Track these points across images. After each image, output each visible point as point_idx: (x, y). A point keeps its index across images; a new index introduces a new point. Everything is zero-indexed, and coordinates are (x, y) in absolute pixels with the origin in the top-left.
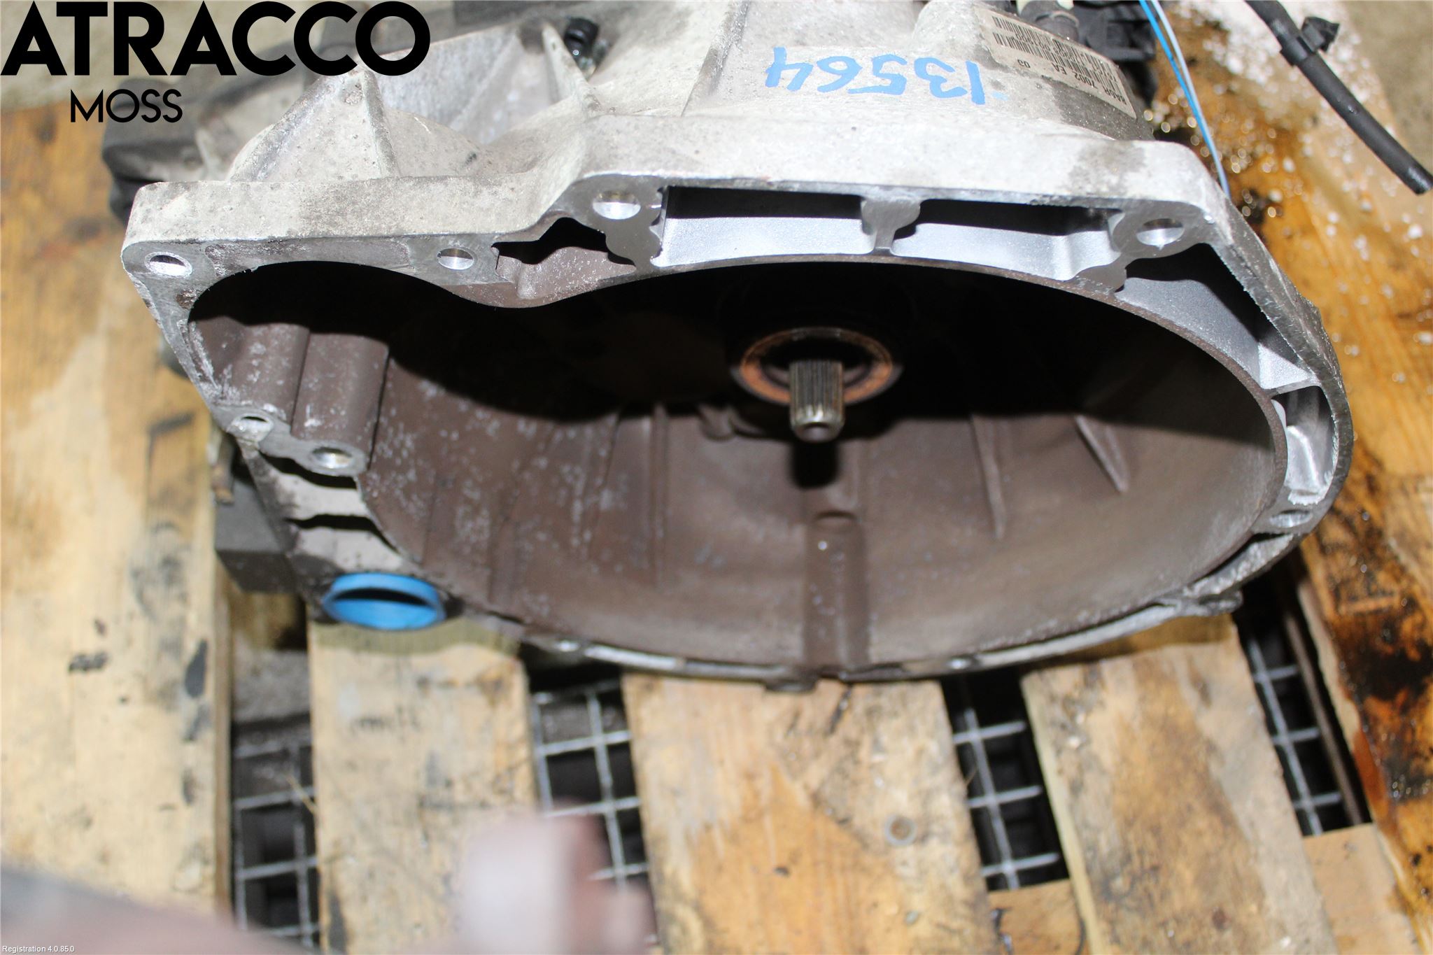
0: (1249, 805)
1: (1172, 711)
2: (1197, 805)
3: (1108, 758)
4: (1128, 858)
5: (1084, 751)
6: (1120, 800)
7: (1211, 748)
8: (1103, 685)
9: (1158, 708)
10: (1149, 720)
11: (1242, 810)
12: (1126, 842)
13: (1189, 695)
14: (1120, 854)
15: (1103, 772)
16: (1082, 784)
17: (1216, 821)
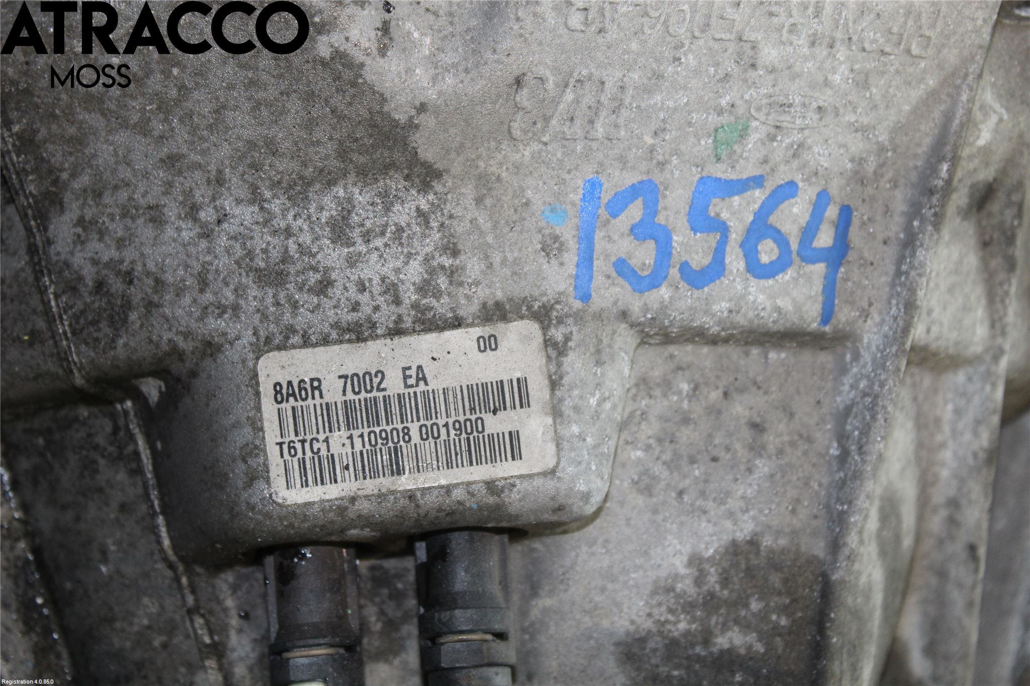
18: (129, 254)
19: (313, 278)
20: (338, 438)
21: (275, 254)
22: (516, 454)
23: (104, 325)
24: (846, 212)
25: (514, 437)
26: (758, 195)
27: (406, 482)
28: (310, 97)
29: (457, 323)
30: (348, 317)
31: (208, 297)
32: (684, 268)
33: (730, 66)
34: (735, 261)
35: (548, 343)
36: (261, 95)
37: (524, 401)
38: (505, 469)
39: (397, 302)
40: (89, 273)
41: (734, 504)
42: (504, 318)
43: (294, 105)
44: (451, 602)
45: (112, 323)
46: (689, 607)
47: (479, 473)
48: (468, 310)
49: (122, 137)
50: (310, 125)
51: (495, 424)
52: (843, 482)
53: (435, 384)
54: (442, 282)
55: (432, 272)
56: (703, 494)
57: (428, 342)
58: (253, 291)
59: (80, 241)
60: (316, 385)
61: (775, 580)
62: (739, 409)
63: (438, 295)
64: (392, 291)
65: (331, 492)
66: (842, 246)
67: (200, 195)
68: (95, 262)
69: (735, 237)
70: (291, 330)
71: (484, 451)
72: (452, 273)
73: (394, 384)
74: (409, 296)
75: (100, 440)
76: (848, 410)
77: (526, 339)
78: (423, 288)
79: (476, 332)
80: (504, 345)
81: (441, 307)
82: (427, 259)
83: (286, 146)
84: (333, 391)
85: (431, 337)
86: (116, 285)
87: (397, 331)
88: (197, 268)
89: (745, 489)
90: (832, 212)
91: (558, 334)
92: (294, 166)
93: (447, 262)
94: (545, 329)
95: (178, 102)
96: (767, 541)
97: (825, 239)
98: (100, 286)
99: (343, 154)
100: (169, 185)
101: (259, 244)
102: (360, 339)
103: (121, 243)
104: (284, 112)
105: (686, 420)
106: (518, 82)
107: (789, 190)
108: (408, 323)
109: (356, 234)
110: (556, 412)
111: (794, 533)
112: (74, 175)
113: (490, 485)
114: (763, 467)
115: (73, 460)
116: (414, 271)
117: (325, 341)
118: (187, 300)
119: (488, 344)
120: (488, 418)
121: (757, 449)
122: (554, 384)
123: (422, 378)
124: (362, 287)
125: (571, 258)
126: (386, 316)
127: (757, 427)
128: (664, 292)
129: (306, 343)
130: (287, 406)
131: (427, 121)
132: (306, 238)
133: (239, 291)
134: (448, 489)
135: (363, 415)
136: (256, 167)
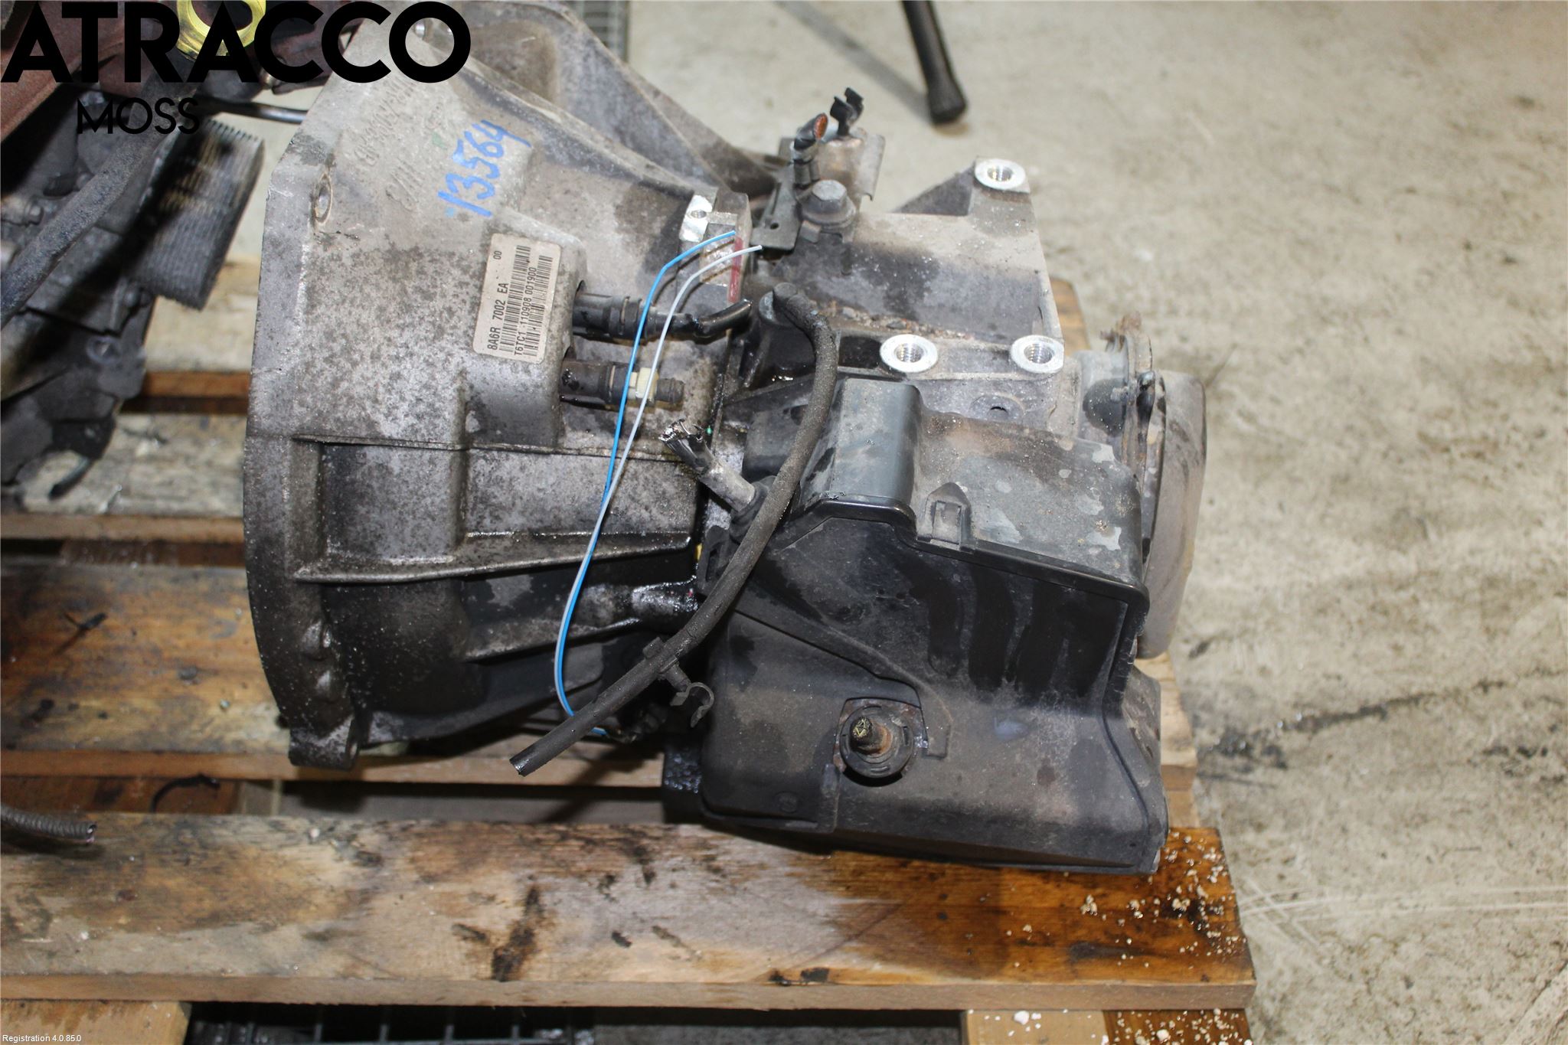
0: (207, 942)
1: (313, 908)
2: (223, 905)
3: (289, 853)
4: (204, 846)
5: (306, 839)
6: (252, 852)
7: (267, 929)
8: (356, 865)
9: (319, 898)
10: (311, 889)
11: (205, 936)
12: (217, 849)
13: (321, 925)
14: (210, 841)
15: (281, 846)
16: (279, 831)
17: (204, 914)
18: (408, 396)
19: (445, 315)
20: (519, 327)
21: (430, 327)
22: (550, 260)
23: (437, 421)
24: (483, 122)
25: (541, 258)
26: (466, 143)
27: (548, 307)
28: (366, 280)
29: (484, 264)
30: (468, 306)
31: (439, 365)
32: (488, 176)
33: (409, 125)
34: (493, 160)
35: (505, 232)
36: (358, 301)
37: (528, 249)
38: (555, 266)
39: (467, 284)
40: (412, 420)
41: (598, 209)
42: (488, 245)
43: (367, 289)
44: (605, 321)
45: (438, 417)
46: (638, 239)
47: (553, 277)
48: (480, 257)
49: (356, 377)
50: (378, 287)
51: (534, 263)
52: (602, 165)
53: (509, 281)
54: (464, 263)
55: (458, 266)
56: (590, 219)
57: (489, 277)
58: (443, 343)
59: (395, 419)
60: (494, 330)
61: (636, 204)
62: (557, 196)
63: (469, 267)
64: (461, 284)
65: (543, 338)
66: (498, 128)
67: (393, 352)
68: (406, 416)
69: (481, 156)
70: (465, 332)
71: (545, 271)
72: (461, 259)
73: (504, 298)
74: (466, 278)
75: (488, 469)
76: (571, 157)
77: (500, 240)
78: (465, 271)
79: (491, 258)
80: (500, 248)
81: (475, 267)
82: (452, 265)
83: (384, 302)
84: (499, 323)
85: (487, 276)
86: (422, 408)
87: (480, 289)
88: (423, 366)
89: (593, 203)
90: (483, 126)
91: (502, 228)
92: (394, 304)
93: (456, 259)
94: (497, 232)
95: (348, 341)
96: (619, 202)
97: (494, 132)
98: (419, 417)
99: (395, 280)
100: (383, 364)
101: (423, 334)
102: (479, 305)
103: (403, 399)
104: (369, 295)
105: (555, 215)
106: (389, 195)
107: (468, 135)
108: (478, 283)
109: (432, 291)
110: (536, 239)
111: (618, 191)
112: (364, 409)
113: (561, 273)
114: (585, 194)
115: (492, 489)
116: (456, 272)
117: (475, 319)
118: (438, 376)
119: (498, 255)
120: (530, 265)
121: (577, 195)
122: (523, 236)
123: (505, 285)
124: (456, 296)
125: (470, 212)
126: (473, 291)
127: (567, 192)
128: (497, 186)
129: (473, 328)
130: (499, 345)
131: (393, 238)
132: (427, 312)
133: (442, 349)
134: (557, 291)
135: (513, 315)
136: (388, 321)
